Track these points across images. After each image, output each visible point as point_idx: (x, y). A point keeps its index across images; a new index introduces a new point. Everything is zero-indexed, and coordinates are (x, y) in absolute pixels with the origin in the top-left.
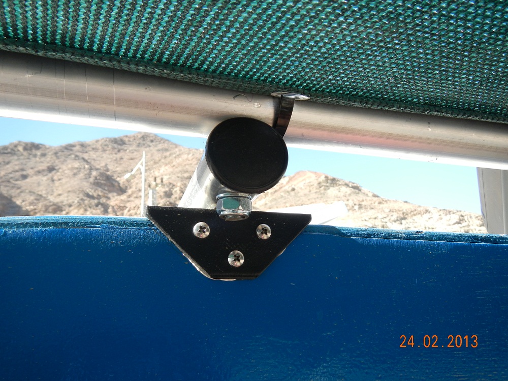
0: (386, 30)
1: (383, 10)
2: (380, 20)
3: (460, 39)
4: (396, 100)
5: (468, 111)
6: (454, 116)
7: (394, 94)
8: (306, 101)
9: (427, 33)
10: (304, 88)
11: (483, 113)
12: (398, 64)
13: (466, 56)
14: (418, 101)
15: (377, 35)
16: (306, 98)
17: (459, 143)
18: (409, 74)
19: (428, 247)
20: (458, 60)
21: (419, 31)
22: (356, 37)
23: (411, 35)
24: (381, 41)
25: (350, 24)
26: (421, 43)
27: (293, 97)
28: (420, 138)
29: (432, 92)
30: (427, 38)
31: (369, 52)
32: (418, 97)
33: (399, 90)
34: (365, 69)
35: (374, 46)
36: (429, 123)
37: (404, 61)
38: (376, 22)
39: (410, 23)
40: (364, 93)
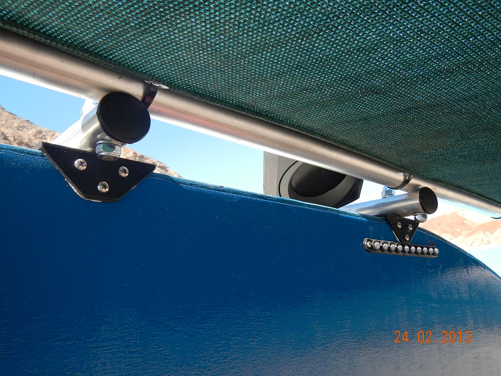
0: (222, 62)
1: (222, 53)
2: (220, 57)
3: (257, 74)
4: (220, 100)
5: (259, 114)
6: (251, 115)
7: (220, 96)
8: (165, 89)
9: (241, 68)
10: (168, 82)
11: (266, 116)
12: (225, 80)
13: (259, 83)
14: (233, 102)
15: (217, 63)
16: (167, 88)
17: (252, 133)
18: (230, 87)
19: (226, 197)
20: (255, 84)
21: (238, 66)
22: (206, 62)
23: (234, 67)
24: (219, 67)
25: (205, 55)
26: (238, 72)
27: (158, 85)
28: (231, 126)
29: (241, 99)
30: (242, 70)
31: (211, 70)
32: (232, 100)
33: (223, 94)
34: (206, 79)
35: (215, 68)
36: (237, 117)
37: (229, 79)
38: (218, 57)
39: (234, 62)
40: (203, 92)
